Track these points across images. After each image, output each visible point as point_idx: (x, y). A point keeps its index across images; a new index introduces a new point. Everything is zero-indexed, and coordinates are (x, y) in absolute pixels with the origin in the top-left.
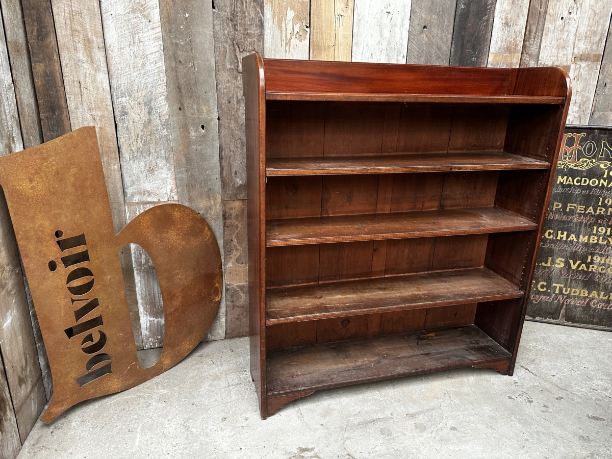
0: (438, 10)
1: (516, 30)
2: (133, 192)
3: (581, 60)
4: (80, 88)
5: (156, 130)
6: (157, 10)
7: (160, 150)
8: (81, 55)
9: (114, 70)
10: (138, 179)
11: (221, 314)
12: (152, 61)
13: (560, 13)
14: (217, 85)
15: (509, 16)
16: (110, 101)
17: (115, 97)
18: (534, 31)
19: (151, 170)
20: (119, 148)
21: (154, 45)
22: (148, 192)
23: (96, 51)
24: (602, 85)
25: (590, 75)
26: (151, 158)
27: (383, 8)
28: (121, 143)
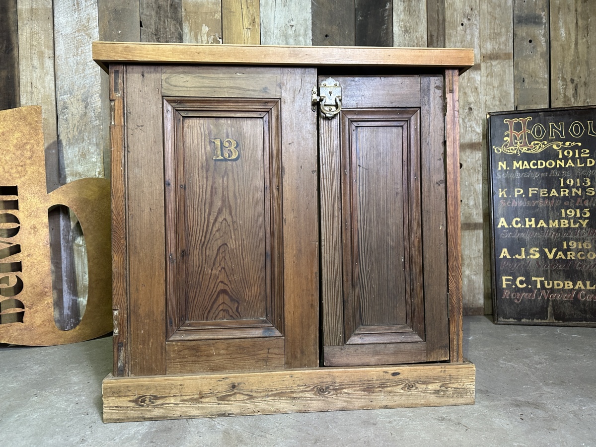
0: (337, 22)
1: (418, 36)
2: (67, 174)
3: (491, 59)
4: (32, 88)
5: (90, 121)
6: (97, 30)
7: (93, 138)
8: (36, 62)
9: (60, 74)
10: (72, 162)
12: (91, 67)
13: (459, 20)
15: (408, 24)
16: (54, 97)
17: (58, 95)
18: (436, 37)
19: (84, 155)
20: (58, 136)
22: (79, 174)
23: (47, 59)
24: (519, 80)
25: (504, 71)
26: (84, 144)
27: (287, 22)
28: (60, 131)
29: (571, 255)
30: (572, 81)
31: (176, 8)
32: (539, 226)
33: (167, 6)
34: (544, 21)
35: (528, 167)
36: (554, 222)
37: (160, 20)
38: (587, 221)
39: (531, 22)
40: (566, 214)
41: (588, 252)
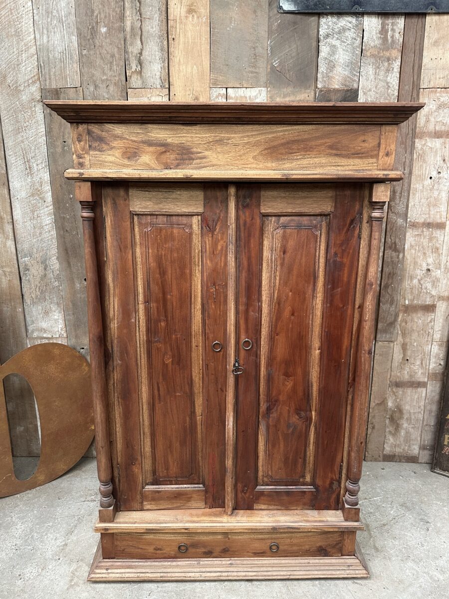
2: (33, 329)
5: (50, 282)
6: (50, 194)
7: (53, 297)
9: (19, 238)
10: (37, 319)
12: (47, 230)
13: (427, 173)
16: (16, 260)
17: (20, 258)
19: (47, 313)
20: (22, 295)
21: (48, 219)
22: (44, 329)
23: (6, 225)
26: (46, 303)
28: (24, 291)
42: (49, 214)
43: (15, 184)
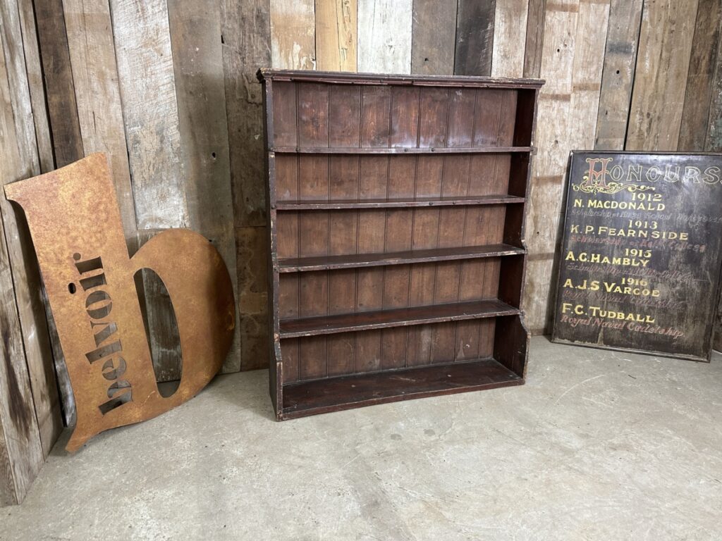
0: (438, 43)
1: (515, 61)
2: (145, 219)
3: (580, 89)
4: (94, 118)
5: (168, 158)
6: (169, 45)
7: (172, 178)
8: (96, 86)
9: (127, 100)
10: (150, 206)
11: (236, 345)
12: (164, 92)
13: (555, 45)
14: (227, 115)
15: (508, 49)
16: (123, 130)
17: (128, 127)
18: (532, 63)
19: (163, 198)
20: (131, 176)
21: (166, 77)
22: (160, 219)
23: (110, 82)
24: (603, 113)
25: (590, 103)
26: (163, 185)
27: (385, 42)
28: (133, 171)
29: (628, 291)
30: (648, 115)
31: (263, 21)
32: (603, 262)
33: (253, 17)
34: (633, 50)
35: (602, 207)
36: (617, 259)
37: (245, 35)
38: (647, 261)
39: (621, 51)
40: (629, 253)
41: (643, 289)
42: (169, 71)
43: (122, 29)
